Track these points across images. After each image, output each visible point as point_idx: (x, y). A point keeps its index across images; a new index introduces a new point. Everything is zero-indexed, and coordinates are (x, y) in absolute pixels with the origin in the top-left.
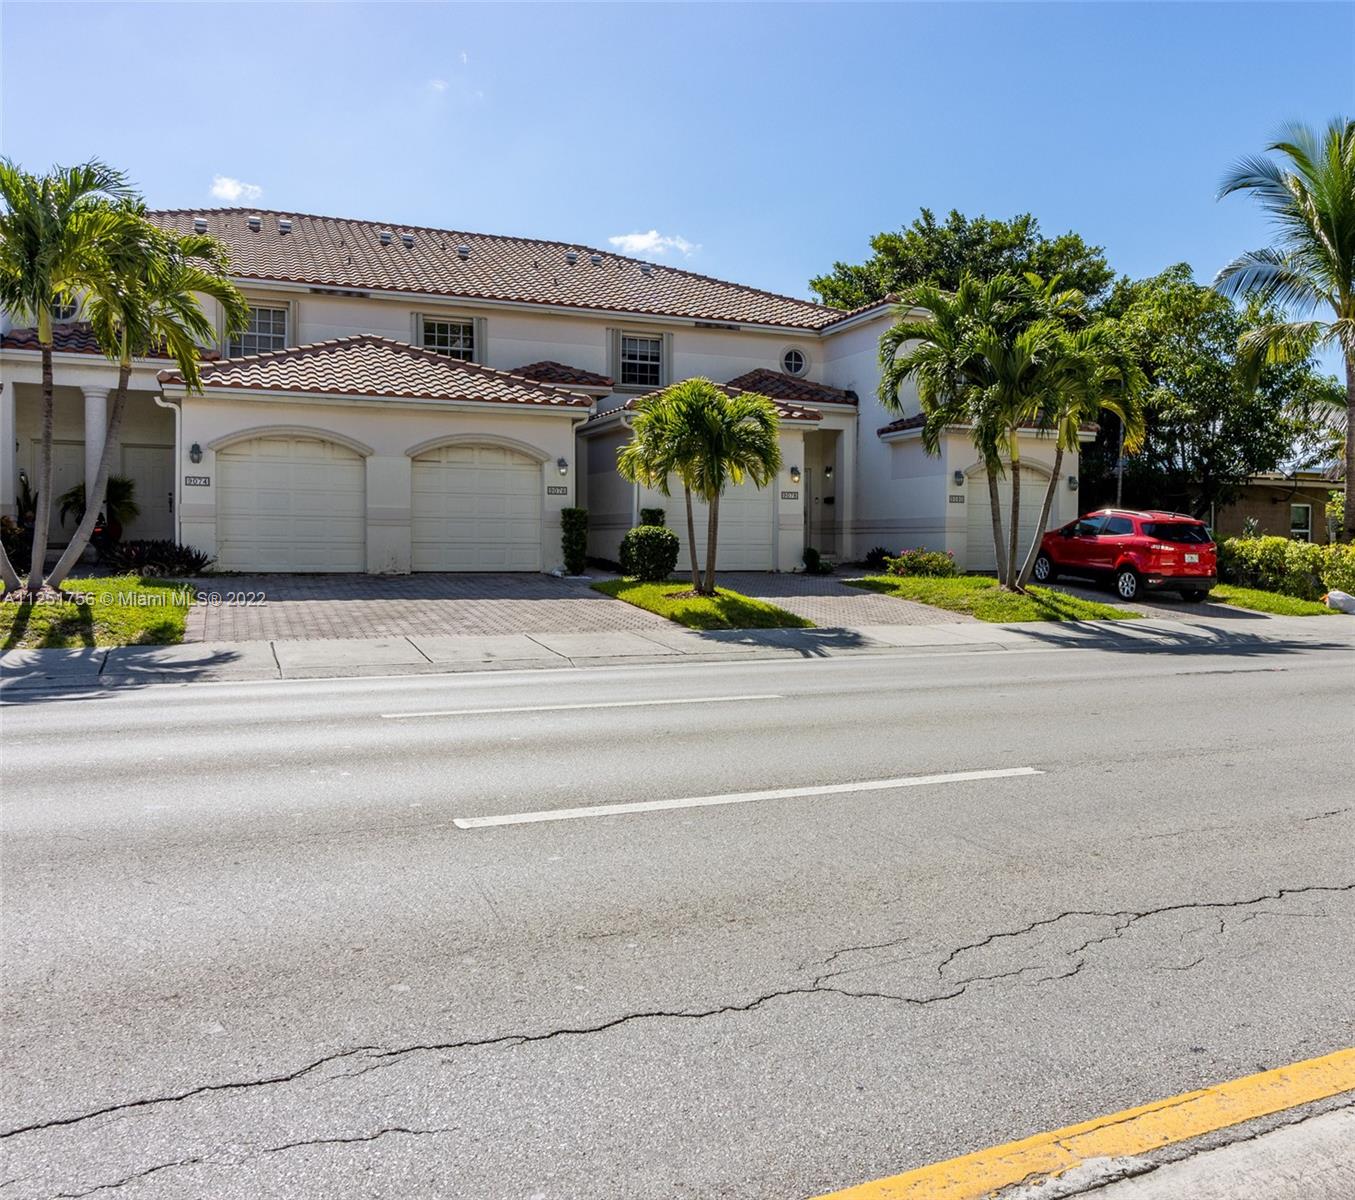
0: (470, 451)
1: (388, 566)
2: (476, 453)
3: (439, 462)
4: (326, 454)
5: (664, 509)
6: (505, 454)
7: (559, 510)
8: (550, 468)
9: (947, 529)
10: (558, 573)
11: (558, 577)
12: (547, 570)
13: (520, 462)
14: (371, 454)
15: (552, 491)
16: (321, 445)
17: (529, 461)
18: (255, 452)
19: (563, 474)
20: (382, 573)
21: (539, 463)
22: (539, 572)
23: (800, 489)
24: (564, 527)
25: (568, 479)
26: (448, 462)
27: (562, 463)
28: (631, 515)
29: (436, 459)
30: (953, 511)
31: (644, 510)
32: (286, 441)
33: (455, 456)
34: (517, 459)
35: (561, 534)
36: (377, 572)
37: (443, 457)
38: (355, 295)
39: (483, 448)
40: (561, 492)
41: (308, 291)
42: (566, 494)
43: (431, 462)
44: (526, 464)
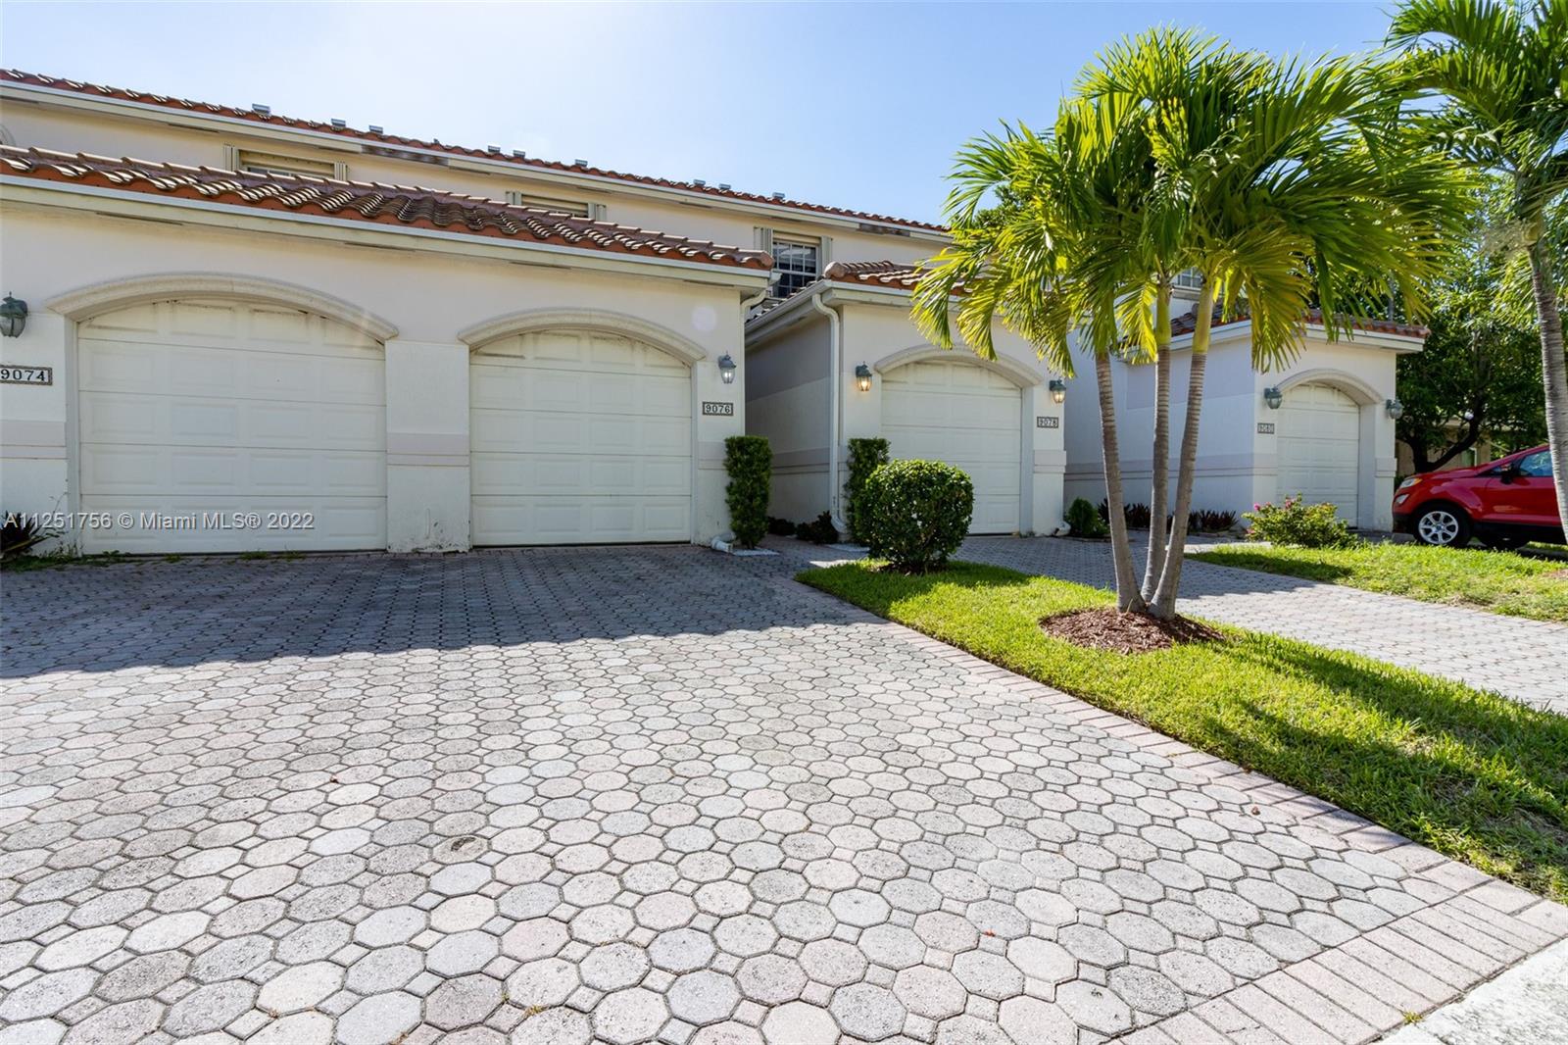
0: (575, 340)
1: (428, 537)
2: (585, 343)
3: (522, 357)
4: (310, 336)
5: (888, 440)
6: (633, 348)
7: (721, 439)
8: (706, 371)
9: (1255, 471)
10: (723, 546)
11: (722, 552)
12: (703, 539)
13: (656, 362)
14: (394, 336)
15: (709, 409)
16: (303, 317)
18: (165, 323)
19: (728, 381)
20: (416, 551)
21: (688, 364)
22: (689, 542)
23: (1059, 412)
24: (730, 469)
25: (733, 390)
26: (537, 358)
27: (725, 363)
28: (828, 451)
29: (518, 354)
31: (853, 442)
32: (230, 309)
33: (550, 347)
34: (653, 357)
35: (722, 479)
36: (408, 549)
37: (530, 349)
38: (426, 159)
39: (596, 338)
40: (723, 411)
41: (359, 149)
42: (732, 414)
43: (508, 356)
44: (666, 367)
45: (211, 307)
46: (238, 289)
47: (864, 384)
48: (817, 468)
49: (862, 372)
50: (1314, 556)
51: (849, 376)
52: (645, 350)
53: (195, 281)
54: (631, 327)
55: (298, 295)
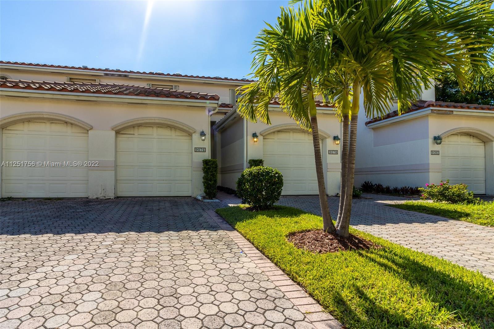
1: (101, 194)
2: (155, 129)
3: (134, 134)
4: (68, 130)
5: (263, 160)
6: (171, 130)
7: (201, 160)
8: (196, 137)
9: (430, 170)
10: (200, 198)
11: (200, 200)
12: (194, 196)
13: (179, 134)
14: (91, 129)
15: (197, 150)
16: (65, 125)
17: (185, 134)
19: (203, 140)
20: (97, 198)
21: (190, 135)
22: (191, 196)
24: (204, 170)
25: (207, 143)
26: (139, 134)
27: (203, 134)
28: (243, 164)
29: (133, 133)
30: (433, 160)
31: (250, 160)
32: (45, 123)
33: (143, 131)
34: (178, 133)
35: (203, 175)
36: (95, 197)
37: (136, 132)
38: (122, 76)
39: (159, 127)
40: (202, 151)
41: (103, 74)
42: (205, 152)
43: (129, 134)
44: (183, 136)
45: (39, 122)
46: (45, 116)
47: (255, 139)
48: (239, 171)
49: (255, 135)
50: (452, 207)
51: (250, 137)
52: (175, 130)
53: (32, 114)
54: (169, 123)
55: (62, 117)
